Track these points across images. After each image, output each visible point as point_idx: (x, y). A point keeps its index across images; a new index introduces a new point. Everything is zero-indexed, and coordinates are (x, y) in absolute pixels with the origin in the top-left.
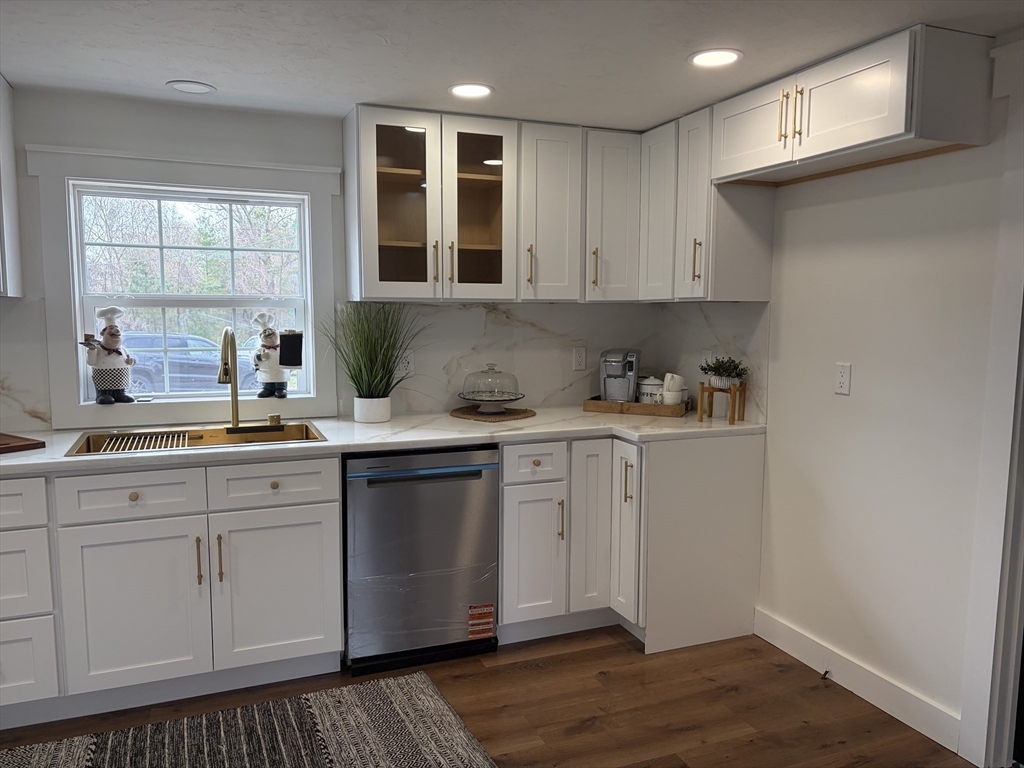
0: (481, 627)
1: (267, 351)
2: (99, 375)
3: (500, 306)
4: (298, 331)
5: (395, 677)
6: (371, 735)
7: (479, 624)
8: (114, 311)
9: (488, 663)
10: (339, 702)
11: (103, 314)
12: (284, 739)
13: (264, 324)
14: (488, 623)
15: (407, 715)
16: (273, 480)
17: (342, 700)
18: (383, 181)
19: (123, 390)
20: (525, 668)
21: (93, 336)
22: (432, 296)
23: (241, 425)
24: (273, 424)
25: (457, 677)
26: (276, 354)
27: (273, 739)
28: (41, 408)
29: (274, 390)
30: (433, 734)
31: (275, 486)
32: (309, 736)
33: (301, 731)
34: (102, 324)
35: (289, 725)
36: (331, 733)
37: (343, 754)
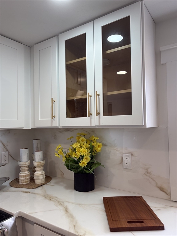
28: (166, 188)
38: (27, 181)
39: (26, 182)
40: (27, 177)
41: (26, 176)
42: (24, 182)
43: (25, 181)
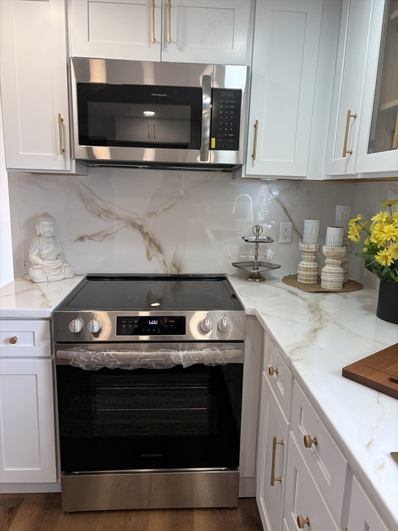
38: (309, 278)
39: (306, 280)
40: (310, 271)
41: (307, 269)
42: (303, 280)
43: (305, 278)
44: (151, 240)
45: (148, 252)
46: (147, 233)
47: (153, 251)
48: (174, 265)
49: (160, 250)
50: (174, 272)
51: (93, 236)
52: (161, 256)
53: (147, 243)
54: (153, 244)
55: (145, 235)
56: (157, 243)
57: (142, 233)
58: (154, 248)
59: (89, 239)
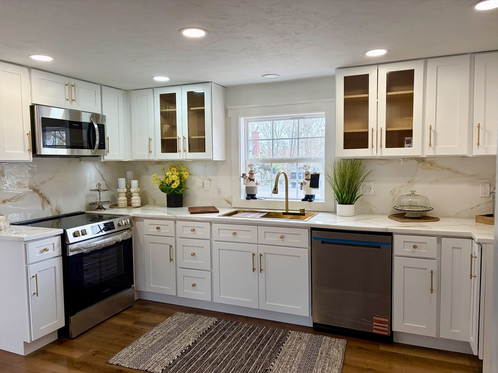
0: (381, 328)
1: (305, 181)
2: (247, 189)
3: (426, 159)
4: (318, 173)
5: (332, 337)
6: (300, 354)
7: (379, 326)
8: (252, 165)
9: (382, 348)
10: (300, 338)
11: (249, 166)
12: (269, 343)
13: (306, 170)
14: (385, 327)
15: (321, 354)
16: (282, 235)
17: (302, 338)
18: (347, 102)
19: (255, 195)
20: (400, 357)
21: (245, 174)
22: (371, 155)
23: (289, 212)
24: (301, 213)
25: (360, 348)
26: (308, 182)
27: (265, 342)
28: (230, 200)
29: (309, 198)
30: (324, 366)
31: (282, 237)
32: (278, 346)
33: (277, 343)
34: (249, 170)
35: (275, 339)
36: (287, 348)
37: (283, 357)
39: (124, 205)
40: (125, 201)
41: (123, 201)
42: (122, 205)
44: (44, 198)
45: (42, 205)
46: (41, 194)
47: (46, 205)
48: (57, 211)
49: (49, 203)
50: (56, 214)
51: (11, 199)
52: (49, 206)
53: (42, 199)
54: (45, 200)
55: (41, 195)
56: (47, 199)
57: (39, 194)
58: (46, 202)
59: (9, 201)
